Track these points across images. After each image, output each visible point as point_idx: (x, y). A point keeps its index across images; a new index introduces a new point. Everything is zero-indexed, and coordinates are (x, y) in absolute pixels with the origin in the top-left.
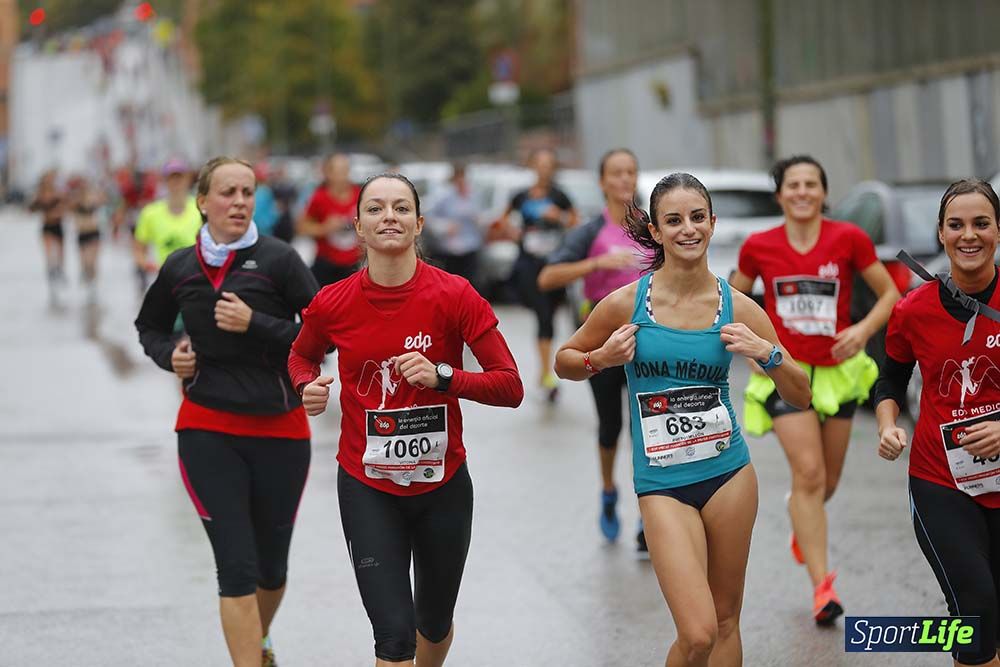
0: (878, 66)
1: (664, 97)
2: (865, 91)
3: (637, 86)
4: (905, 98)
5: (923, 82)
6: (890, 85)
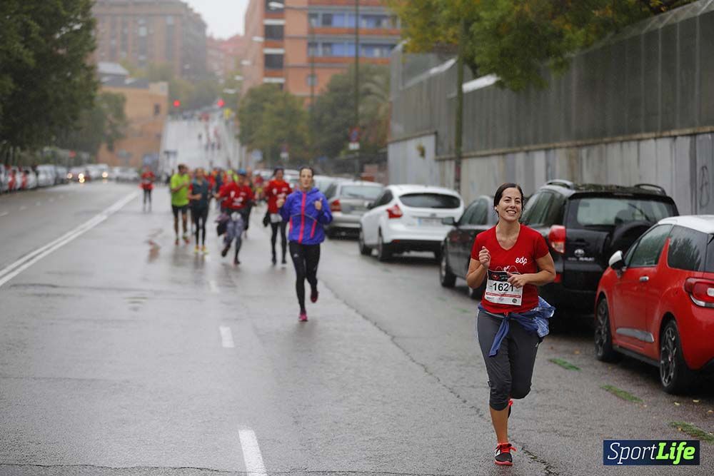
0: (510, 145)
1: (422, 153)
2: (504, 154)
3: (412, 146)
4: (520, 158)
5: (527, 152)
6: (514, 152)
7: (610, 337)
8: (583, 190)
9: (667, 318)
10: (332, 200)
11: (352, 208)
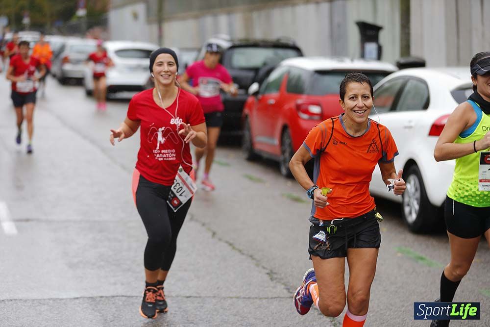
1: (136, 16)
2: (197, 17)
3: (127, 12)
5: (214, 15)
7: (252, 144)
8: (237, 43)
9: (285, 128)
10: (63, 55)
11: (78, 62)
